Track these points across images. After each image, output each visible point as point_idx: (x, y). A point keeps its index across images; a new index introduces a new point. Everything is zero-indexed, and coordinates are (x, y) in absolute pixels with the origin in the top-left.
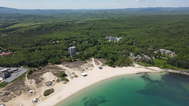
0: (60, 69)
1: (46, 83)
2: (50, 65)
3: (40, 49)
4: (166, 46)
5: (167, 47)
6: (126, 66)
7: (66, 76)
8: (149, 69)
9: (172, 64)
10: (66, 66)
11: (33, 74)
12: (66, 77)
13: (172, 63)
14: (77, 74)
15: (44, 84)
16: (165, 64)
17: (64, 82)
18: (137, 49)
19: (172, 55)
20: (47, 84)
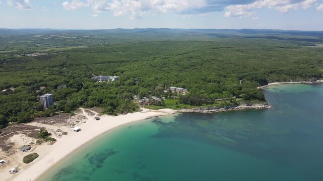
0: (35, 129)
1: (21, 149)
2: (13, 125)
4: (176, 82)
5: (179, 84)
6: (132, 112)
8: (160, 112)
9: (185, 103)
10: (43, 123)
12: (50, 137)
13: (185, 101)
14: (65, 131)
15: (18, 150)
16: (177, 104)
17: (49, 142)
18: (142, 90)
19: (185, 93)
20: (23, 149)
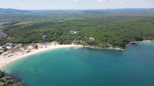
2: (32, 43)
3: (30, 37)
7: (38, 47)
9: (88, 44)
11: (24, 46)
14: (43, 47)
16: (84, 44)
17: (36, 49)
20: (29, 49)
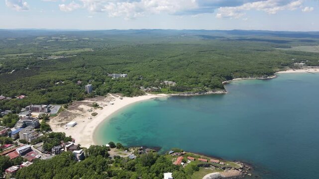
4: (169, 78)
5: (170, 79)
6: (141, 96)
8: (158, 95)
